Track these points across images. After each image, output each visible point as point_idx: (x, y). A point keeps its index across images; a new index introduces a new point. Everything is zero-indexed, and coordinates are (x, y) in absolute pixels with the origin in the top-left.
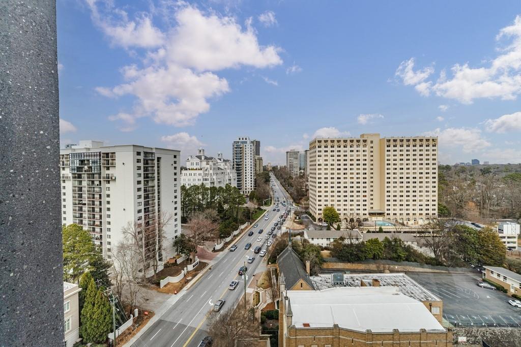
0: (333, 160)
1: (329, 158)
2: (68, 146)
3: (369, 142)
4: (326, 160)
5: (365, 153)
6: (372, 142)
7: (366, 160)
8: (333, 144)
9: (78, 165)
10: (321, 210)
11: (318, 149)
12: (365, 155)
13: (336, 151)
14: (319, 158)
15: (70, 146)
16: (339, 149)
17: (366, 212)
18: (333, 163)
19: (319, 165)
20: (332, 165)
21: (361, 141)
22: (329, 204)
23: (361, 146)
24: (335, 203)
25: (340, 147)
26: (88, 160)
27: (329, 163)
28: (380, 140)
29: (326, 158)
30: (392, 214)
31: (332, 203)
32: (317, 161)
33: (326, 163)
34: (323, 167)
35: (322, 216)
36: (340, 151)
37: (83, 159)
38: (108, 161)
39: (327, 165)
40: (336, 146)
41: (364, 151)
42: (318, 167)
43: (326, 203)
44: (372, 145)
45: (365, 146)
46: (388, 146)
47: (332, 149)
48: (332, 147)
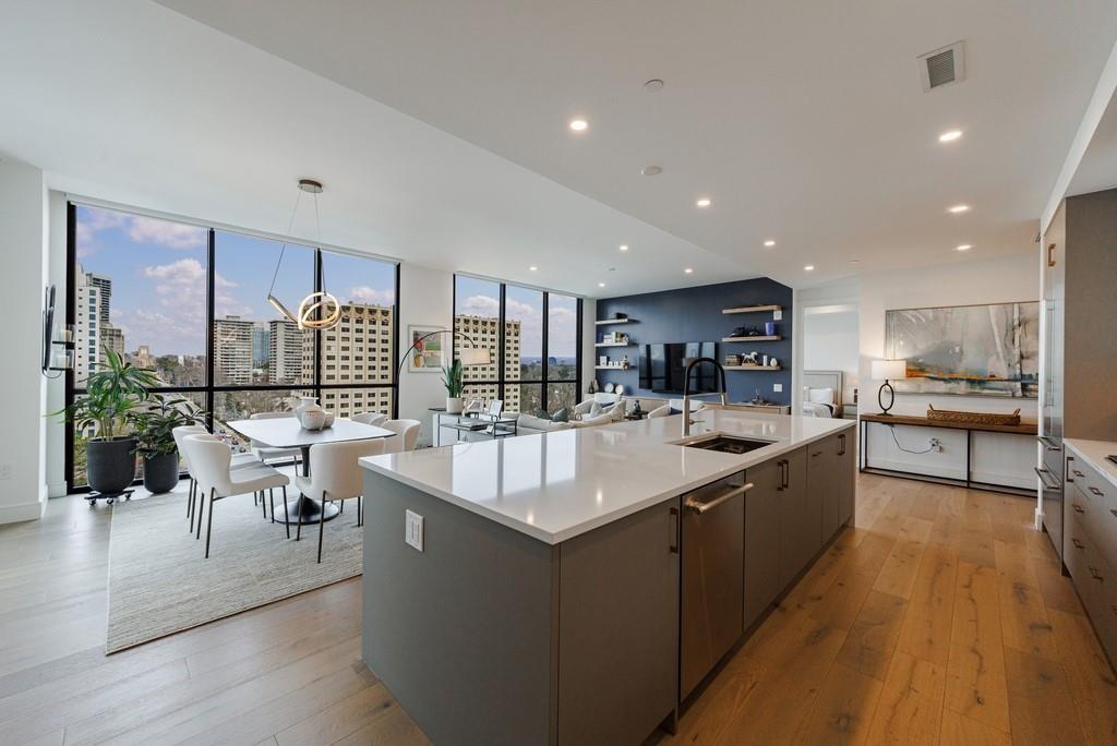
0: (361, 349)
1: (352, 344)
4: (345, 349)
8: (362, 315)
13: (366, 332)
14: (331, 343)
16: (372, 327)
18: (359, 354)
19: (329, 358)
20: (357, 358)
25: (374, 323)
27: (353, 353)
29: (345, 344)
32: (326, 348)
33: (345, 353)
34: (338, 362)
39: (347, 358)
40: (366, 321)
42: (326, 362)
47: (359, 326)
48: (357, 322)
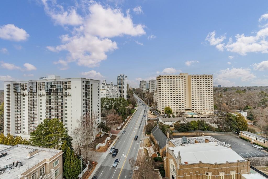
1: (167, 84)
2: (41, 78)
3: (184, 77)
4: (165, 85)
5: (182, 82)
6: (185, 77)
7: (183, 85)
9: (50, 88)
10: (163, 108)
11: (162, 80)
12: (183, 83)
15: (42, 78)
16: (171, 80)
17: (184, 109)
18: (168, 86)
19: (162, 87)
21: (181, 76)
22: (167, 105)
23: (181, 79)
24: (170, 105)
25: (171, 79)
26: (56, 86)
27: (167, 86)
28: (189, 76)
29: (165, 84)
30: (194, 110)
31: (169, 105)
32: (161, 85)
33: (165, 86)
34: (164, 88)
35: (164, 111)
36: (171, 81)
37: (52, 85)
38: (66, 86)
39: (166, 87)
40: (170, 79)
41: (182, 81)
42: (162, 88)
43: (166, 105)
44: (185, 78)
45: (182, 79)
46: (192, 79)
47: (168, 80)
48: (168, 79)
